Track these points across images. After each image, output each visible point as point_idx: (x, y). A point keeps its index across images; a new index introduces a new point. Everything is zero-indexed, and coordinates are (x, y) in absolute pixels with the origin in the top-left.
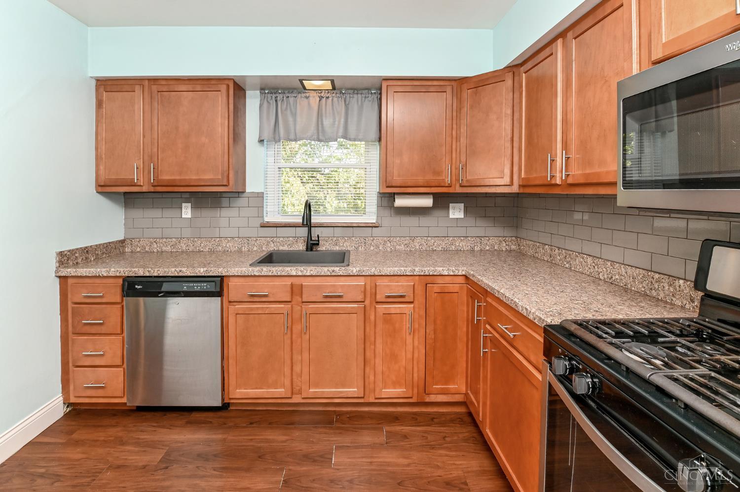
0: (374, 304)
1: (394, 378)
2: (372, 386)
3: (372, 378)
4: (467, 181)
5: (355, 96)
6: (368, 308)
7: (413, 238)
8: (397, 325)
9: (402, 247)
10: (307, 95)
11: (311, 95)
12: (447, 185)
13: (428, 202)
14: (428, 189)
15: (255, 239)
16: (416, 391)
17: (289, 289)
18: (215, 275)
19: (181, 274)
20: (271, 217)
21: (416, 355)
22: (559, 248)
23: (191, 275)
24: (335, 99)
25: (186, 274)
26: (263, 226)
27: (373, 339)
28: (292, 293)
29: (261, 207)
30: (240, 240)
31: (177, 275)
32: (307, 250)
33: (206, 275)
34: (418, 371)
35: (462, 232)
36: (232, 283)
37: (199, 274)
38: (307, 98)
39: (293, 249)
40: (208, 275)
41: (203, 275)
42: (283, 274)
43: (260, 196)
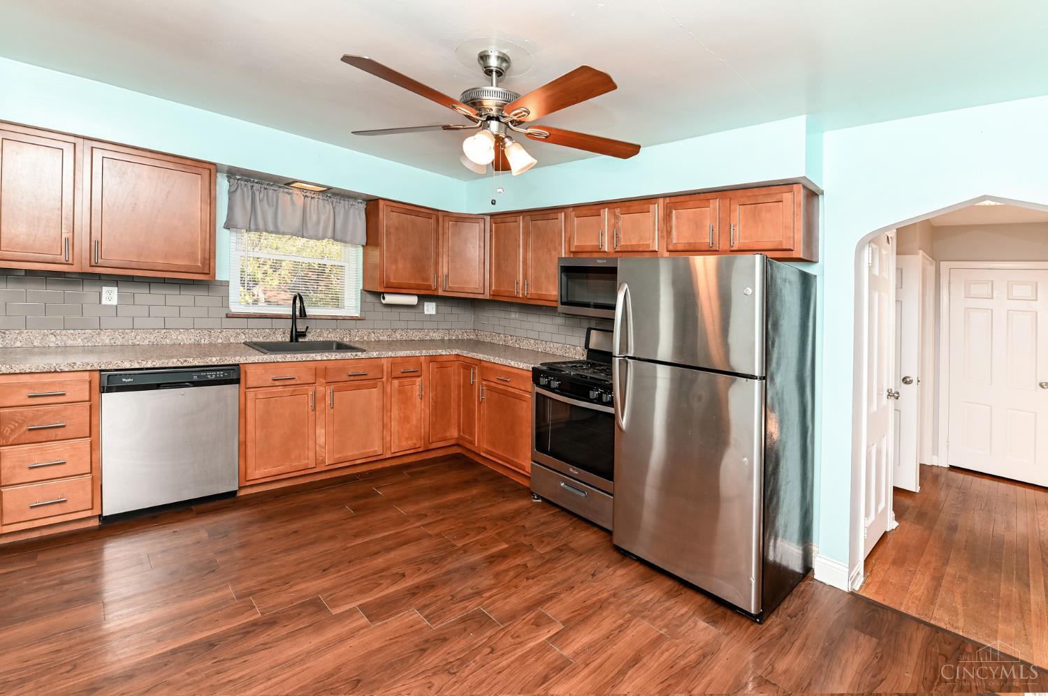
0: (390, 379)
1: (406, 435)
2: (389, 445)
3: (388, 438)
4: (450, 287)
5: (342, 202)
6: (385, 384)
7: (395, 330)
8: (409, 394)
9: (385, 338)
10: (291, 191)
11: (295, 192)
12: (433, 289)
13: (413, 300)
14: (418, 291)
15: (219, 330)
16: (422, 442)
17: (314, 372)
18: (231, 363)
19: (185, 364)
20: (235, 308)
21: (423, 416)
22: (511, 336)
23: (200, 364)
24: (320, 201)
25: (193, 364)
26: (227, 316)
27: (389, 407)
28: (316, 375)
29: (225, 298)
30: (197, 332)
31: (180, 365)
32: (291, 340)
33: (219, 363)
34: (424, 428)
35: (434, 325)
36: (251, 371)
37: (210, 363)
38: (290, 194)
39: (270, 340)
40: (222, 363)
41: (216, 364)
42: (308, 359)
43: (226, 284)
